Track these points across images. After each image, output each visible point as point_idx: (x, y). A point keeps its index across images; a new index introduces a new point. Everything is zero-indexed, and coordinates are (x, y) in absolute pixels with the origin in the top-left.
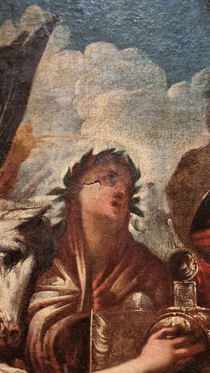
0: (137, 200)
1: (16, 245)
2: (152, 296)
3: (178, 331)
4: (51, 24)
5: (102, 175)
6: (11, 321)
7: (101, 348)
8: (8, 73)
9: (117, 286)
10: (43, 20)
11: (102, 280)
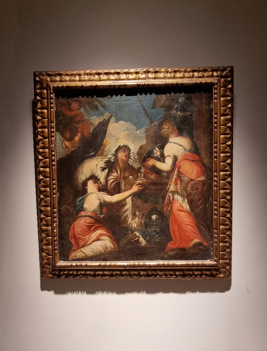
0: (131, 156)
2: (134, 177)
3: (140, 184)
4: (111, 117)
5: (123, 151)
6: (104, 183)
7: (123, 188)
8: (101, 128)
9: (126, 175)
10: (109, 116)
11: (123, 173)
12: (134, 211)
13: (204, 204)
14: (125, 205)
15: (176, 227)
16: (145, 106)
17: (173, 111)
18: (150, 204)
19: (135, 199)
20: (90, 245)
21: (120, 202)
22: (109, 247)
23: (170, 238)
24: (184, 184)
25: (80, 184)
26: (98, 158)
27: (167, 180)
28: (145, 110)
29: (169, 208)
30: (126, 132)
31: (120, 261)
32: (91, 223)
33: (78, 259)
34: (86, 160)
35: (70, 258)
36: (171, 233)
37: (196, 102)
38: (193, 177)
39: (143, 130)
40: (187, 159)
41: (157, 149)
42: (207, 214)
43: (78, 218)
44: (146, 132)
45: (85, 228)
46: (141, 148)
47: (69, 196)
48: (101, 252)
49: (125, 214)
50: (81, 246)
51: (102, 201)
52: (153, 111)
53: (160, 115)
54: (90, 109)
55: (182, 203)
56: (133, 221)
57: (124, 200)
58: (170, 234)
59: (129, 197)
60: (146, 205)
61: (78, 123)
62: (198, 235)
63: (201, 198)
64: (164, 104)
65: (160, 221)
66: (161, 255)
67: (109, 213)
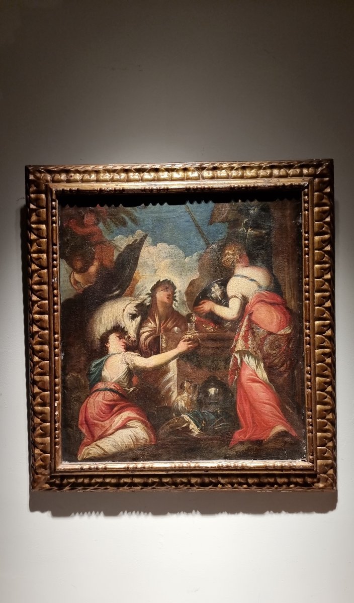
0: (175, 296)
1: (135, 312)
2: (181, 328)
3: (189, 339)
4: (145, 237)
5: (164, 288)
6: (134, 337)
7: (164, 345)
8: (131, 254)
9: (169, 325)
10: (142, 235)
11: (164, 323)
12: (181, 382)
13: (289, 371)
14: (167, 372)
15: (247, 407)
16: (198, 220)
17: (240, 228)
18: (207, 371)
19: (182, 362)
20: (111, 436)
21: (159, 368)
22: (141, 438)
23: (238, 424)
24: (258, 340)
25: (97, 340)
26: (125, 300)
27: (232, 334)
28: (198, 227)
29: (236, 377)
30: (169, 260)
31: (158, 461)
32: (114, 401)
33: (93, 458)
34: (107, 303)
35: (80, 457)
36: (240, 415)
37: (276, 214)
38: (273, 328)
39: (195, 256)
40: (262, 301)
41: (216, 286)
42: (295, 386)
43: (93, 392)
44: (199, 260)
45: (104, 409)
46: (192, 284)
47: (80, 357)
48: (129, 447)
49: (167, 387)
50: (96, 437)
51: (131, 366)
52: (211, 228)
53: (221, 234)
54: (112, 225)
55: (255, 369)
56: (179, 398)
57: (166, 364)
58: (237, 417)
59: (173, 359)
60: (200, 372)
61: (94, 246)
62: (281, 419)
63: (285, 361)
64: (227, 217)
65: (221, 397)
66: (224, 451)
67: (143, 384)
